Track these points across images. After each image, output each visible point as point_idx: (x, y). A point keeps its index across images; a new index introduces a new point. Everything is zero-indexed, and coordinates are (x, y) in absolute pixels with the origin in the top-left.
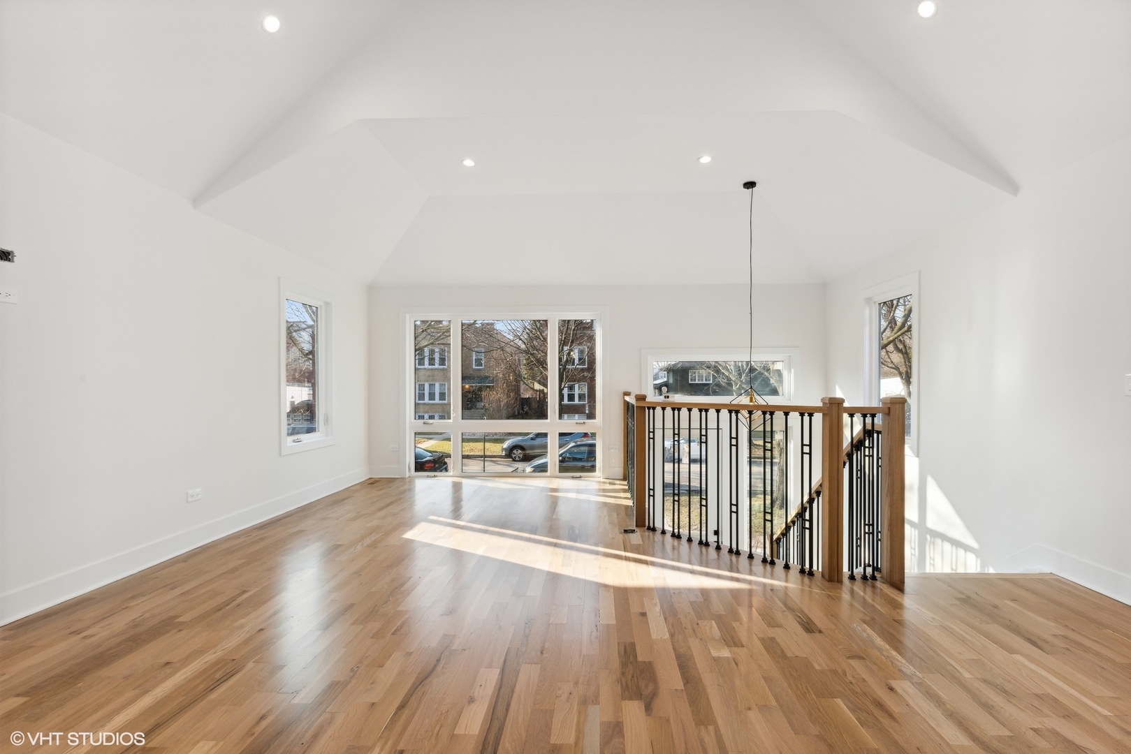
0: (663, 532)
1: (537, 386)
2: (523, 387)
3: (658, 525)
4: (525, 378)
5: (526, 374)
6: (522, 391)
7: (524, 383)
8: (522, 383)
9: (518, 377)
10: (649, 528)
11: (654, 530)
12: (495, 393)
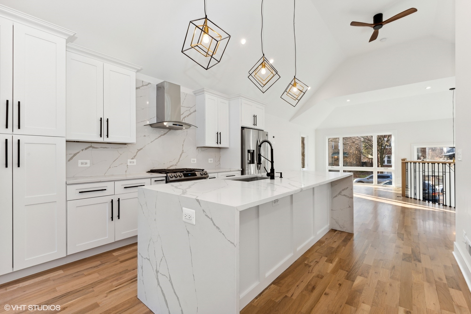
0: (411, 198)
1: (370, 156)
2: (362, 157)
3: (410, 196)
4: (363, 153)
5: (364, 151)
6: (362, 159)
7: (363, 155)
8: (362, 155)
9: (361, 153)
10: (406, 197)
11: (408, 197)
12: (349, 159)
